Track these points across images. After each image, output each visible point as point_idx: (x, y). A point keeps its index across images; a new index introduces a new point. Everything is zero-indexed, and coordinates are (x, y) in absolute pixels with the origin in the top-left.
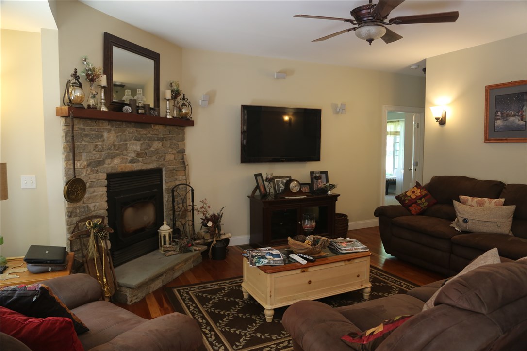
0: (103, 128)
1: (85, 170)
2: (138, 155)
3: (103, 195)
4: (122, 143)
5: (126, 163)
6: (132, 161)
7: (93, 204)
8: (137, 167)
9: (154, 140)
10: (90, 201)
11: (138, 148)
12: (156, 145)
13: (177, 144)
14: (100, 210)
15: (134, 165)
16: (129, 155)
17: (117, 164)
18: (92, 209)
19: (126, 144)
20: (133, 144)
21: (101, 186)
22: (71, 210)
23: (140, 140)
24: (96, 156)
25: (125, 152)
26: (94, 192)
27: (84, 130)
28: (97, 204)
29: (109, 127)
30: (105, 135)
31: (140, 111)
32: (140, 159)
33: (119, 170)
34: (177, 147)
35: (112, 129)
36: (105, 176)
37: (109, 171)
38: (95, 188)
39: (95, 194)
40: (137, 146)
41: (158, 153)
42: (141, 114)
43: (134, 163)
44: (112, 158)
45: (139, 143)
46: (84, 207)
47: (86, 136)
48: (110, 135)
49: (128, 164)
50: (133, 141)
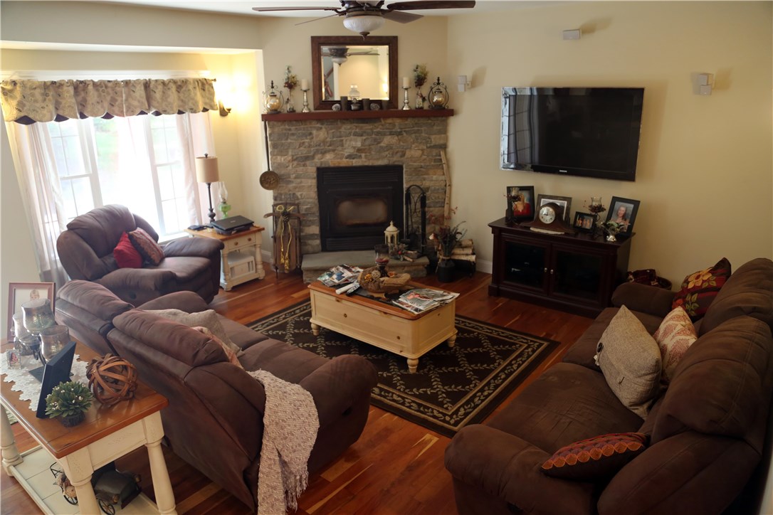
0: (311, 127)
1: (291, 164)
2: (359, 150)
3: (311, 186)
4: (334, 139)
5: (341, 158)
6: (350, 157)
7: (300, 193)
8: (356, 162)
9: (385, 135)
10: (297, 190)
11: (359, 144)
12: (387, 140)
13: (429, 138)
14: (308, 198)
15: (354, 161)
16: (346, 150)
17: (330, 159)
18: (299, 197)
19: (342, 140)
20: (351, 140)
21: (310, 178)
22: (276, 195)
23: (362, 135)
24: (303, 151)
25: (340, 148)
26: (301, 182)
27: (290, 130)
28: (304, 193)
29: (319, 125)
30: (314, 132)
31: (353, 107)
32: (363, 155)
33: (331, 165)
34: (428, 141)
35: (323, 127)
36: (314, 169)
37: (319, 165)
38: (303, 180)
39: (303, 184)
40: (357, 142)
41: (391, 148)
42: (354, 110)
43: (353, 159)
44: (324, 153)
45: (359, 139)
46: (290, 194)
47: (293, 134)
48: (321, 133)
49: (344, 160)
50: (352, 137)
